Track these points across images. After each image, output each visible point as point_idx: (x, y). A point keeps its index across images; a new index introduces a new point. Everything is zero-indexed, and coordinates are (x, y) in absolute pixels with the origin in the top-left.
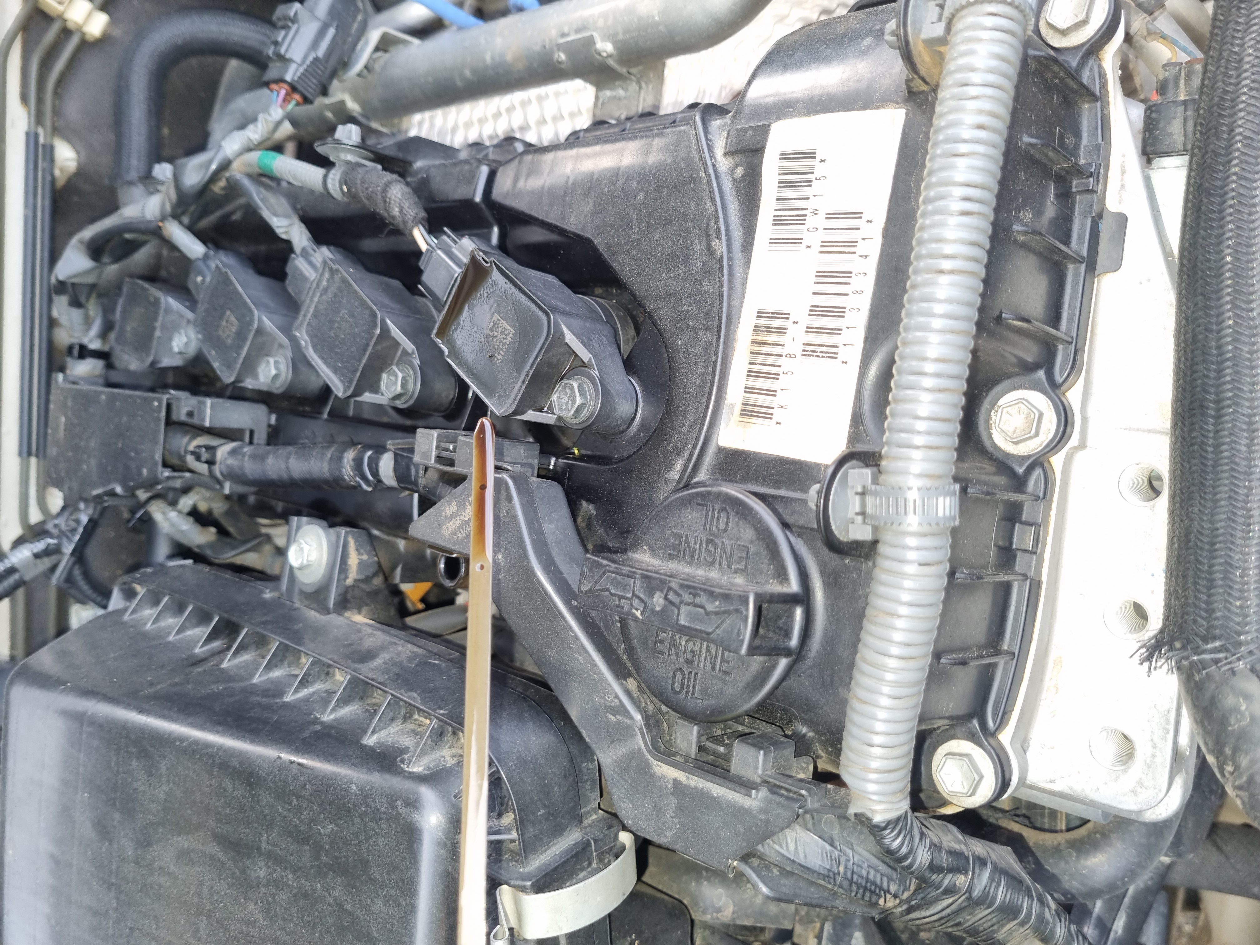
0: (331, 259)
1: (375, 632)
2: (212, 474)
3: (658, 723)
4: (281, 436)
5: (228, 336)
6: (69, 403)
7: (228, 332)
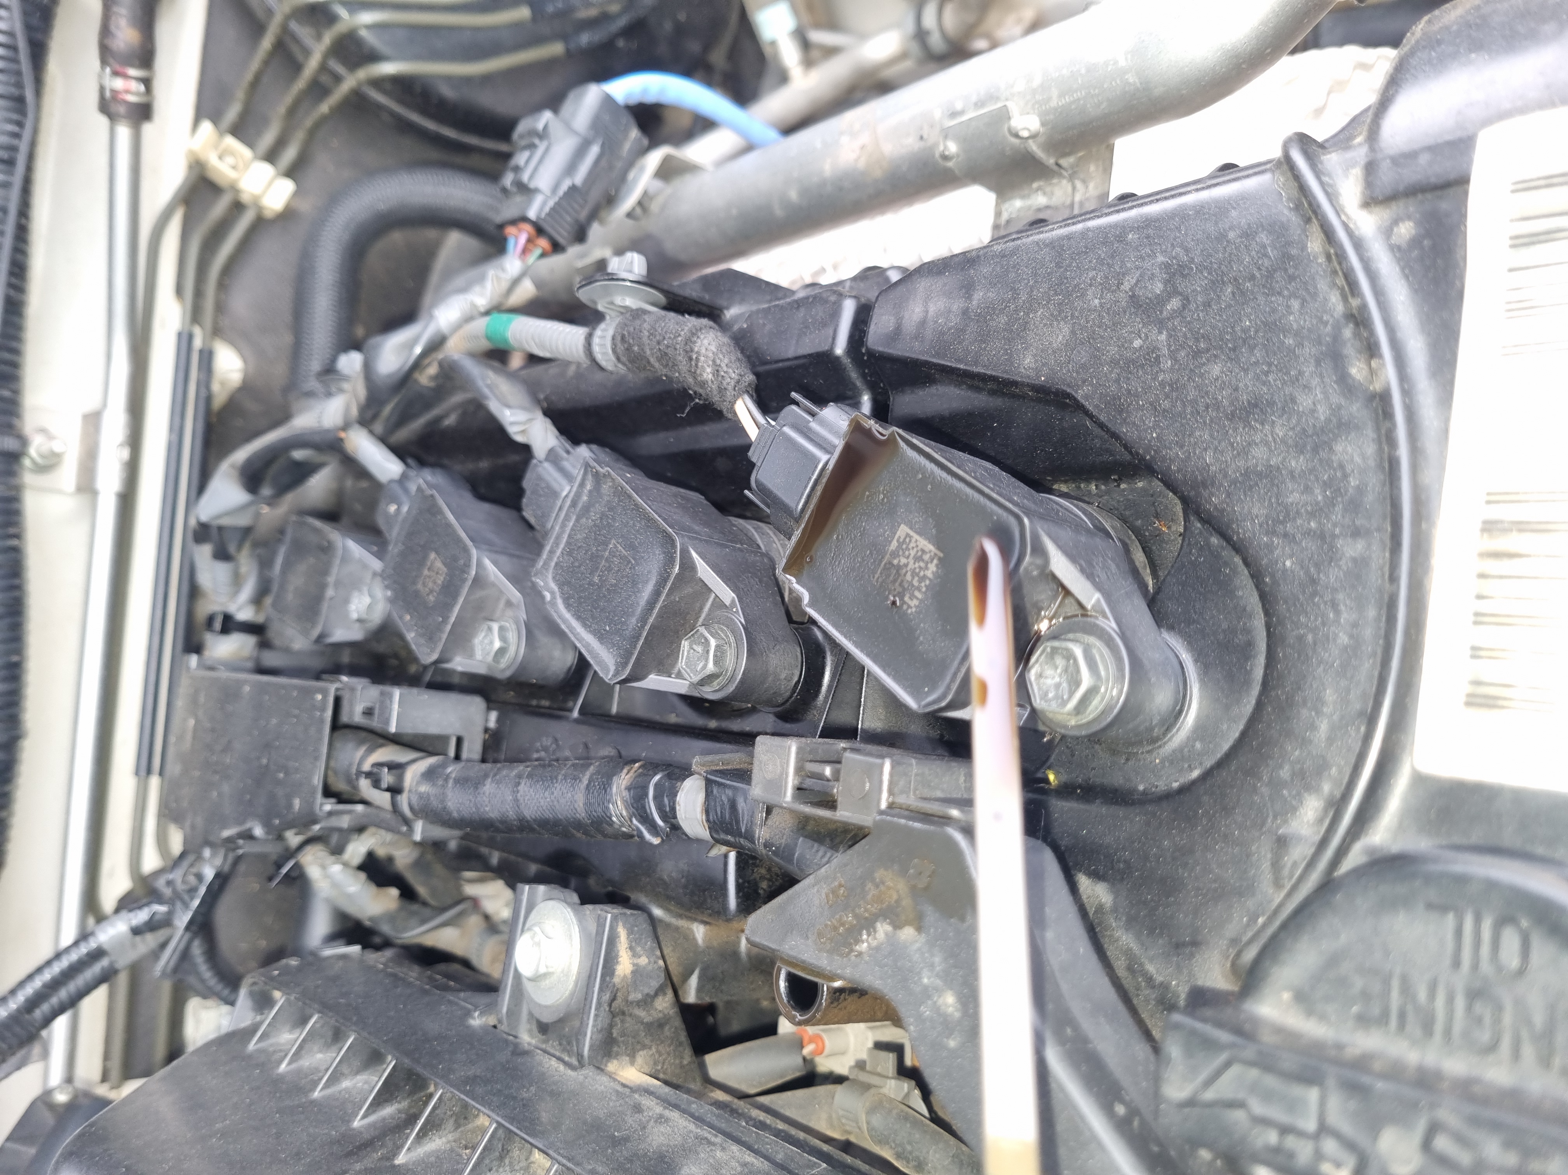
0: (595, 462)
2: (395, 808)
4: (504, 747)
5: (431, 591)
6: (202, 699)
7: (430, 585)
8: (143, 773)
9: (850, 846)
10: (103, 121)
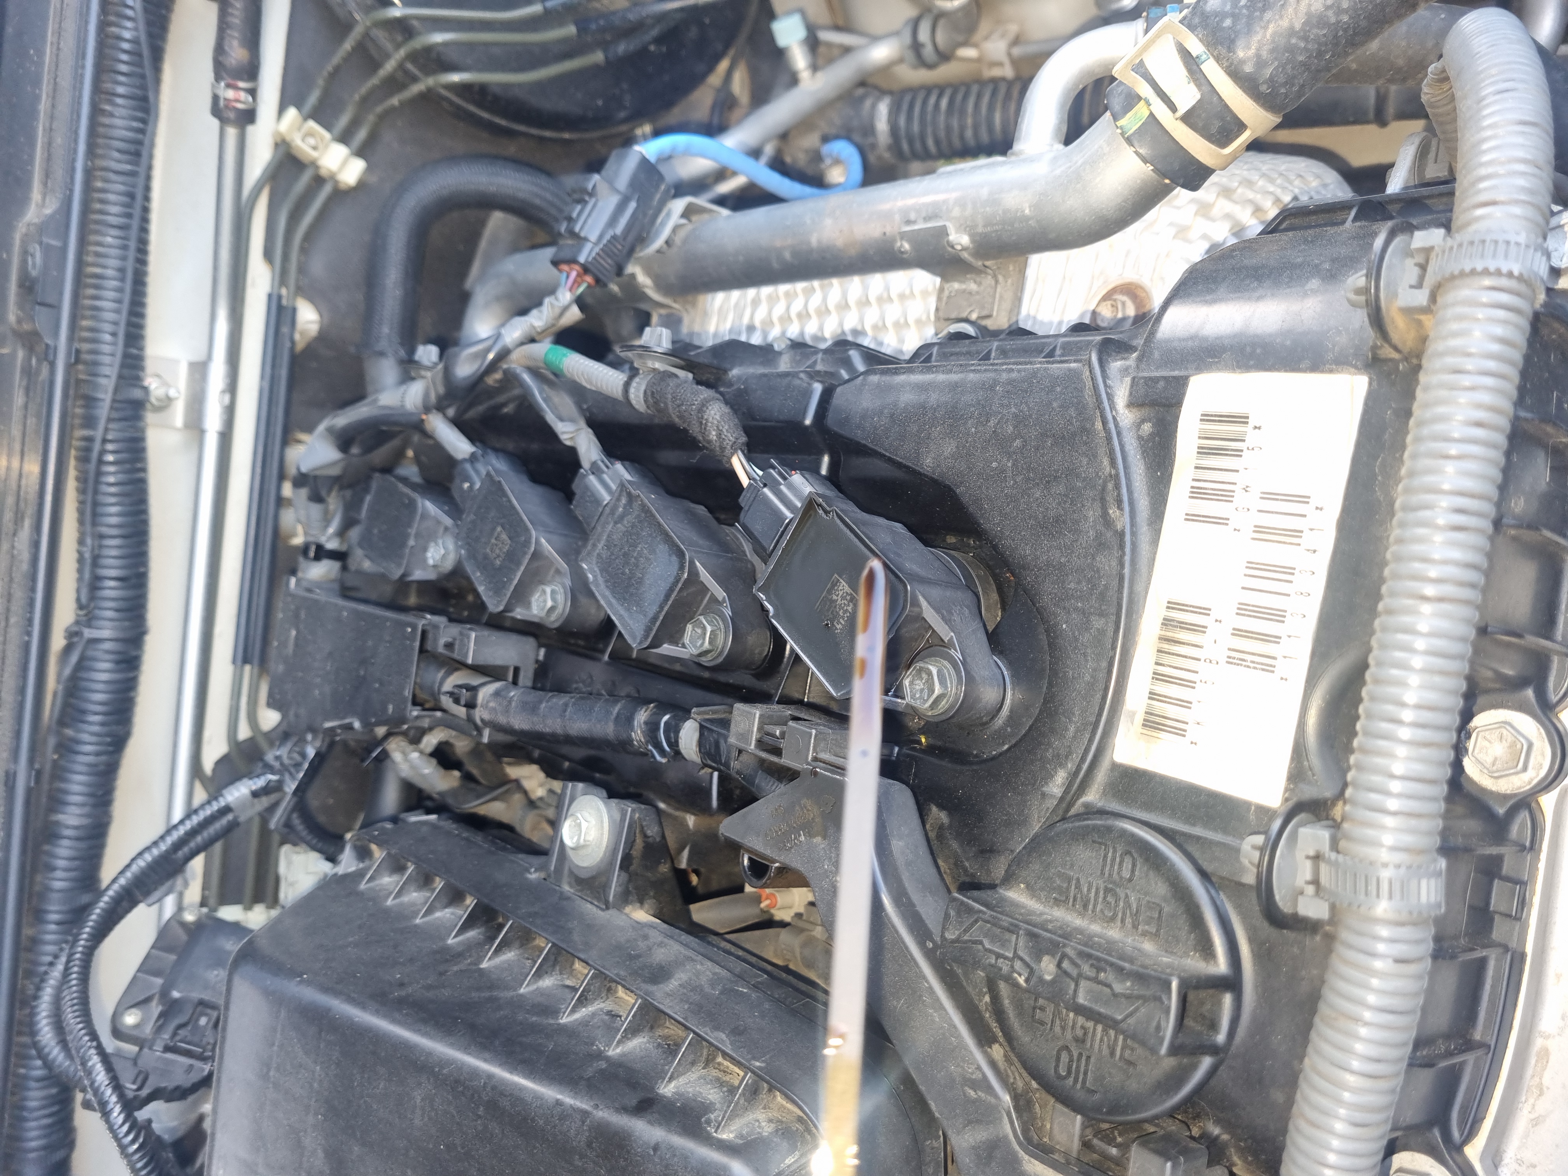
0: (629, 482)
1: (666, 940)
3: (1029, 1103)
4: (550, 675)
5: (498, 556)
6: (303, 615)
7: (497, 551)
8: (239, 662)
9: (792, 780)
10: (216, 122)
